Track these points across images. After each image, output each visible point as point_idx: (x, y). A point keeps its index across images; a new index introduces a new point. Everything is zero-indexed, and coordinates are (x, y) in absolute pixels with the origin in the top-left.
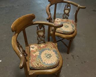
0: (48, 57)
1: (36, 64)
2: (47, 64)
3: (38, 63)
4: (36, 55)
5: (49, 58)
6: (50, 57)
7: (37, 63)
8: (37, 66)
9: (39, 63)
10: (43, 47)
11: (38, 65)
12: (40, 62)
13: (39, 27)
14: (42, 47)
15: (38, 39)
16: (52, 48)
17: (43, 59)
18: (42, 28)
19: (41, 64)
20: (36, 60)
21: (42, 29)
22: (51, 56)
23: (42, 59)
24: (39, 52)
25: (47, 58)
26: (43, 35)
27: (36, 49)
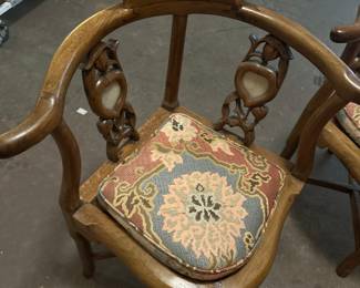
0: (198, 208)
1: (125, 199)
2: (166, 233)
3: (137, 197)
4: (159, 161)
5: (198, 218)
6: (207, 217)
7: (133, 195)
8: (124, 207)
9: (141, 203)
10: (220, 153)
11: (130, 207)
12: (146, 203)
13: (260, 48)
14: (215, 149)
15: (226, 106)
16: (254, 184)
17: (172, 201)
18: (275, 63)
19: (143, 212)
20: (138, 184)
21: (272, 67)
22: (216, 217)
23: (166, 197)
24: (181, 161)
25: (192, 210)
26: (261, 104)
27: (181, 141)
